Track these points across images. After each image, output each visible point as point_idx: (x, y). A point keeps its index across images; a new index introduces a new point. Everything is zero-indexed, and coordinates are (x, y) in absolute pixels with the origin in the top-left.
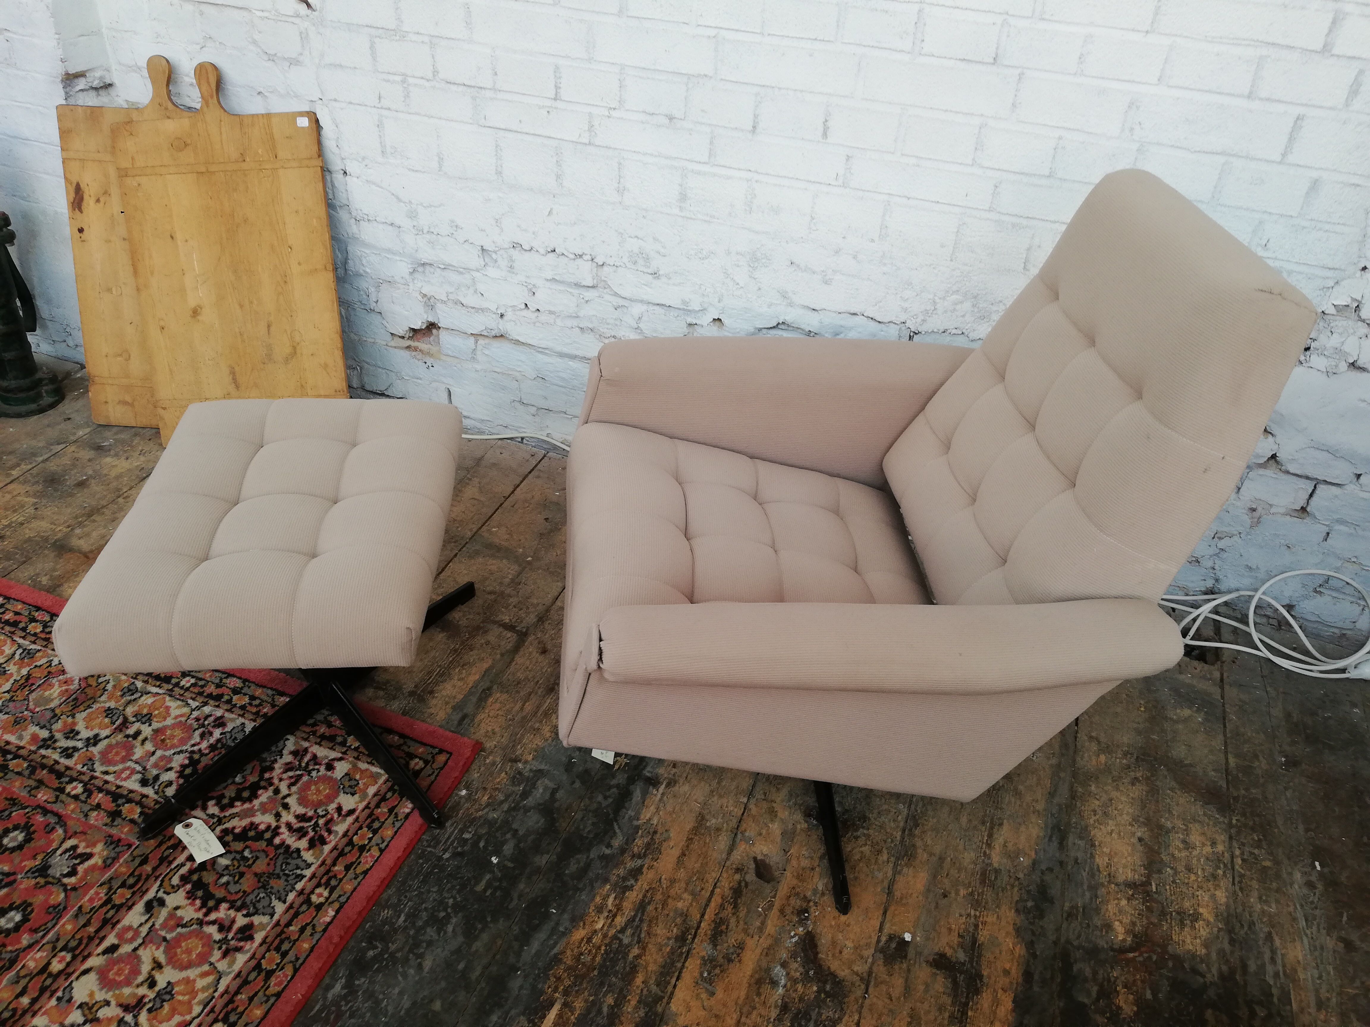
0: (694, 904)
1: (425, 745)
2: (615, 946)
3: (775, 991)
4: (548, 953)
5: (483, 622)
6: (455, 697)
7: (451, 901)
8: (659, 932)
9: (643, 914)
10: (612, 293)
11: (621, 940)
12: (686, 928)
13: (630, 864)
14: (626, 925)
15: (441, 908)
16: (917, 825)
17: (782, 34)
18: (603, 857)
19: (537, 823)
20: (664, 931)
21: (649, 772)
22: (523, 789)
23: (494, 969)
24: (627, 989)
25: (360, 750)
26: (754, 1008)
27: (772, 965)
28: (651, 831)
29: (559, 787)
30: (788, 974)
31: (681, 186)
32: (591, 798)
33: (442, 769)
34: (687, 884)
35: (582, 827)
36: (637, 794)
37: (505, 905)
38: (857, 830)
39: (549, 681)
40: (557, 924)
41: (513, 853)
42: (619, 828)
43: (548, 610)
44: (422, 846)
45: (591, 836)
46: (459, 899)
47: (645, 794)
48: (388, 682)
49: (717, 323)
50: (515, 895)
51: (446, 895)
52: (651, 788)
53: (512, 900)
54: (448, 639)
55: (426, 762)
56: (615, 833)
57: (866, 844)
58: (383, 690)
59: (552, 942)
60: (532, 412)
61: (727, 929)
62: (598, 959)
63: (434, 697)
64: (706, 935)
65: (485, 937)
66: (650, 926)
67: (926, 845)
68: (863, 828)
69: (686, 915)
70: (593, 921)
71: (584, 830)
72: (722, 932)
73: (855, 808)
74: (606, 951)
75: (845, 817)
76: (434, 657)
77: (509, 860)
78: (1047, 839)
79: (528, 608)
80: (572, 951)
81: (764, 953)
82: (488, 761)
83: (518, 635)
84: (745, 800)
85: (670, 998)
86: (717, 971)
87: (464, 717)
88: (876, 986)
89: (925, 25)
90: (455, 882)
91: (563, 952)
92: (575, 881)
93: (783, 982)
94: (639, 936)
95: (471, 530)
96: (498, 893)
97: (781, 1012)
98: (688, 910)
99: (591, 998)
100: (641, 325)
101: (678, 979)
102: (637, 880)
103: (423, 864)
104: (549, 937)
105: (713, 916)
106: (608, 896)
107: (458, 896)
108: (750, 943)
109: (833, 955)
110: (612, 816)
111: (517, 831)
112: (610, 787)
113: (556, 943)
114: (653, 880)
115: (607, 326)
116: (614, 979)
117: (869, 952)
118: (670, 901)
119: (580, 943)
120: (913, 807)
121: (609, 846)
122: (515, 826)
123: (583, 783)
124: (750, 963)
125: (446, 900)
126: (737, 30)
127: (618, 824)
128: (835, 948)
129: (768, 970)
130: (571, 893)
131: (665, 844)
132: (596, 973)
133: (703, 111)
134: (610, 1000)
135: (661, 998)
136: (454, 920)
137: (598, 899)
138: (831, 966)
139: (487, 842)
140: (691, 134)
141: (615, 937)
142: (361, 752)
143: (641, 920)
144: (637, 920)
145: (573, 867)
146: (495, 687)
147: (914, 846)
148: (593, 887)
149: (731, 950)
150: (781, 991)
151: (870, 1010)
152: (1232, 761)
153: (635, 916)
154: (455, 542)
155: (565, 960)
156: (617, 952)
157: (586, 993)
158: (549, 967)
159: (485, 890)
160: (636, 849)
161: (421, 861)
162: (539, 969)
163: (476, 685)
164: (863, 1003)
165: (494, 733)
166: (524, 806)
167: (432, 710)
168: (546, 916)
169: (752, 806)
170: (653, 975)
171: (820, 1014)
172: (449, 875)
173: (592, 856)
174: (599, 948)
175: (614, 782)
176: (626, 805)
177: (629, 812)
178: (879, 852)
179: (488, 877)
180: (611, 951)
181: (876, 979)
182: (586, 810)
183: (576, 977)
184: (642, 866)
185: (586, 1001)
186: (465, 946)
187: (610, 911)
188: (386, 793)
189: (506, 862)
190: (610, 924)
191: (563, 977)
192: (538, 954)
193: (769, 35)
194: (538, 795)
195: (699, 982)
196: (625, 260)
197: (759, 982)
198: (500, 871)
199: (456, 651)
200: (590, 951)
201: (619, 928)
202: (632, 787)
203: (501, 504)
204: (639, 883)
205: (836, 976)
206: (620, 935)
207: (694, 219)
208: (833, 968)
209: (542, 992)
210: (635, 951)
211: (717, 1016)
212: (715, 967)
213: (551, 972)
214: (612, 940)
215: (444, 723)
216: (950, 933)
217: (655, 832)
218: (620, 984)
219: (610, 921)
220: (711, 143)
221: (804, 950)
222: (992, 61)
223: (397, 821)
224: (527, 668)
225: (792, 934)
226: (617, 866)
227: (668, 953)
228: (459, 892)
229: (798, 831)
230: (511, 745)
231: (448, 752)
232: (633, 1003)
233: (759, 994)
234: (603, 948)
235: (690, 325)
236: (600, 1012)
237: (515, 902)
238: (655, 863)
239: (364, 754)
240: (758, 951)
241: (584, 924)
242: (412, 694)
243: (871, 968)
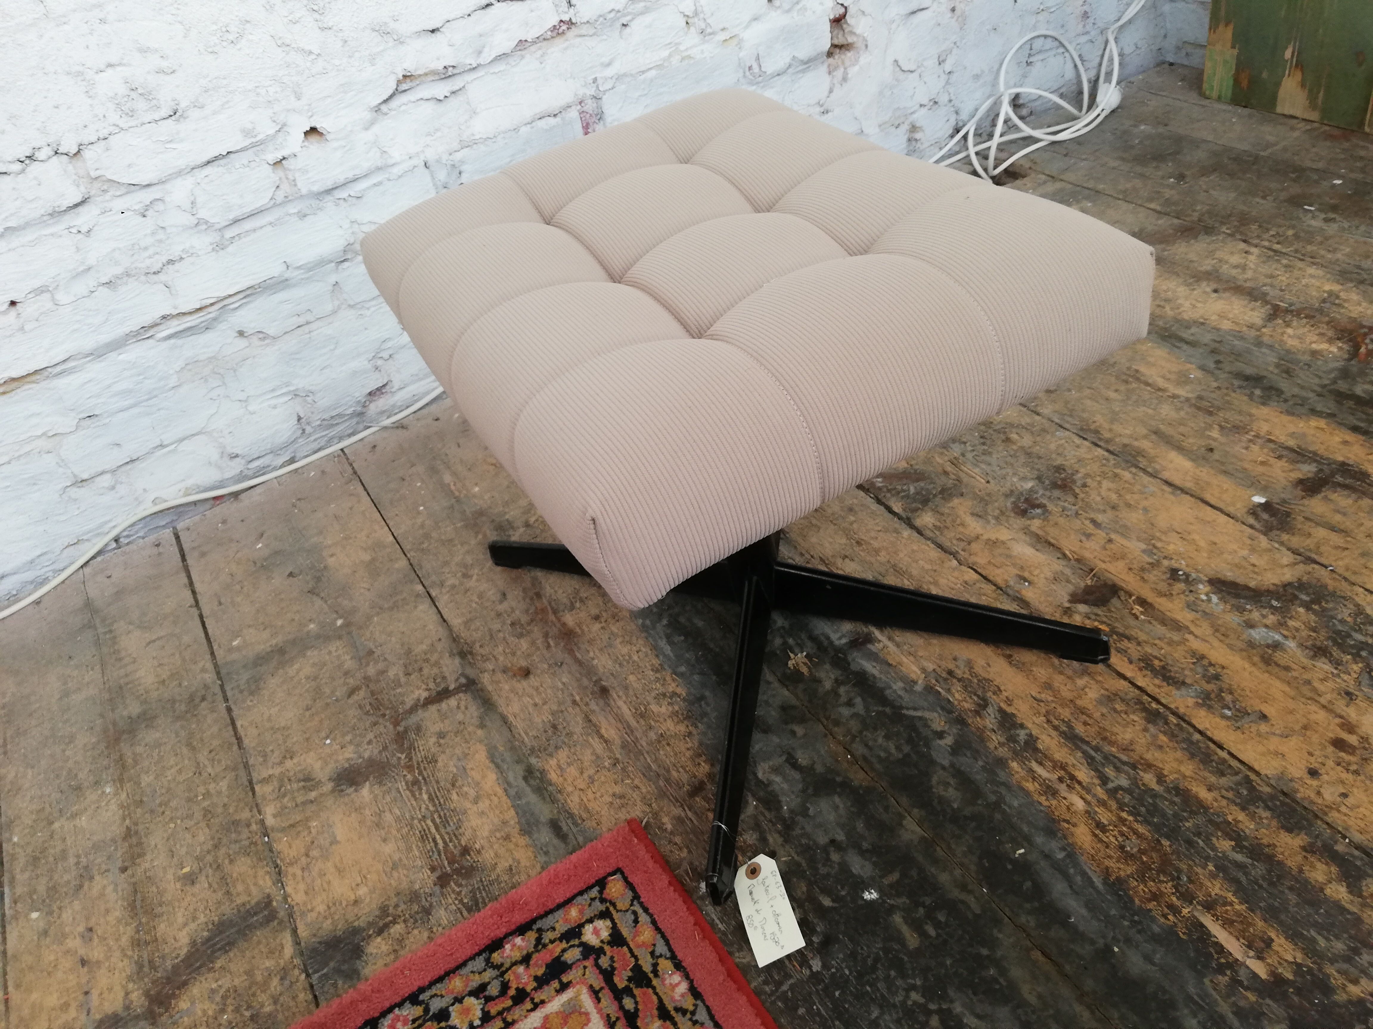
0: (1100, 678)
1: (568, 902)
2: (1127, 799)
3: (1288, 650)
4: (1098, 892)
5: (396, 724)
6: (505, 823)
7: (915, 996)
8: (1128, 736)
9: (1087, 743)
10: (123, 190)
11: (1120, 788)
12: (1136, 704)
13: (990, 720)
14: (1096, 770)
15: (922, 1018)
16: (1097, 432)
18: (956, 749)
19: (836, 808)
20: (1129, 730)
21: (840, 638)
22: (758, 800)
23: (1089, 984)
24: (1213, 814)
25: (493, 1012)
26: (1308, 682)
27: (1244, 636)
28: (944, 675)
29: (789, 754)
30: (1266, 626)
32: (837, 723)
33: (636, 897)
34: (1061, 673)
35: (883, 754)
36: (870, 667)
37: (970, 916)
38: (1074, 482)
39: (586, 687)
40: (1047, 857)
41: (875, 864)
42: (915, 709)
43: (455, 639)
44: (770, 995)
45: (907, 749)
46: (918, 982)
47: (874, 657)
48: (384, 910)
49: (314, 138)
50: (956, 894)
51: (898, 999)
52: (870, 646)
53: (963, 902)
54: (381, 783)
55: (605, 915)
56: (920, 718)
57: (1100, 483)
58: (394, 922)
59: (1079, 878)
60: (106, 484)
61: (1161, 660)
62: (1141, 829)
63: (479, 852)
64: (1159, 687)
65: (1016, 973)
66: (1112, 743)
67: (1131, 436)
68: (1073, 474)
69: (1116, 695)
70: (1068, 808)
71: (890, 754)
72: (1163, 668)
73: (1038, 470)
74: (1131, 814)
75: (1047, 482)
76: (398, 820)
77: (882, 877)
78: (1176, 349)
79: (427, 661)
80: (1110, 857)
81: (1222, 638)
82: (669, 827)
83: (465, 692)
84: (955, 562)
85: (1251, 769)
86: (1228, 698)
87: (555, 826)
88: (1321, 554)
90: (880, 974)
91: (1107, 872)
92: (980, 802)
93: (1278, 637)
94: (1124, 763)
95: (203, 670)
96: (941, 917)
97: (1326, 657)
98: (1107, 690)
99: (1211, 867)
100: (203, 214)
101: (1221, 747)
102: (1022, 726)
103: (809, 1011)
104: (1067, 878)
105: (1131, 667)
106: (1031, 771)
107: (911, 981)
108: (1195, 644)
109: (1256, 573)
110: (888, 710)
111: (833, 842)
112: (835, 692)
113: (1084, 874)
114: (1032, 707)
115: (146, 254)
116: (1187, 824)
117: (1263, 541)
118: (1079, 702)
119: (1101, 841)
120: (1067, 426)
121: (940, 735)
122: (822, 840)
123: (802, 720)
124: (1231, 658)
125: (910, 1003)
127: (908, 709)
128: (1245, 569)
129: (1251, 644)
130: (998, 816)
131: (978, 670)
132: (1165, 843)
134: (1225, 845)
135: (1247, 780)
136: (958, 1008)
137: (1030, 786)
138: (1272, 581)
139: (826, 891)
141: (1113, 793)
142: (500, 1013)
143: (1097, 749)
144: (1093, 753)
145: (952, 794)
146: (533, 761)
147: (1125, 446)
148: (1003, 784)
149: (1200, 670)
150: (1291, 644)
151: (1355, 573)
152: (1152, 206)
153: (1084, 752)
154: (203, 699)
155: (1122, 873)
156: (1140, 800)
157: (1199, 870)
158: (1125, 902)
159: (923, 934)
160: (966, 705)
161: (801, 1011)
162: (1123, 917)
163: (507, 785)
164: (1340, 575)
165: (622, 797)
166: (791, 811)
167: (503, 864)
168: (1024, 867)
169: (972, 559)
170: (1201, 774)
171: (1342, 621)
172: (860, 976)
173: (946, 763)
174: (1123, 821)
175: (828, 685)
176: (880, 685)
177: (895, 687)
178: (1116, 475)
179: (897, 919)
180: (1134, 807)
181: (1310, 550)
182: (854, 737)
183: (1161, 871)
184: (1001, 711)
185: (1213, 876)
186: (1020, 1011)
187: (1061, 780)
188: (622, 1007)
189: (886, 881)
190: (1083, 787)
191: (1154, 890)
192: (1091, 906)
194: (785, 786)
195: (1237, 725)
196: (114, 117)
197: (1267, 661)
198: (899, 895)
199: (415, 782)
200: (1122, 834)
201: (1097, 781)
202: (853, 667)
203: (201, 617)
204: (1030, 726)
205: (1290, 584)
206: (1111, 785)
208: (1276, 581)
209: (1171, 931)
210: (1149, 779)
211: (1305, 727)
212: (1220, 698)
213: (1137, 901)
214: (1115, 798)
215: (542, 859)
216: (1271, 466)
217: (950, 673)
218: (1200, 820)
219: (1077, 786)
221: (1237, 596)
223: (693, 1013)
224: (536, 705)
225: (1204, 597)
226: (982, 740)
227: (1170, 741)
228: (903, 974)
229: (1040, 533)
230: (661, 783)
231: (614, 873)
232: (1241, 816)
233: (1287, 669)
234: (1124, 815)
235: (278, 163)
236: (1240, 866)
237: (971, 900)
238: (1005, 694)
239: (508, 1009)
240: (1216, 643)
241: (1068, 822)
242: (443, 881)
243: (1289, 549)
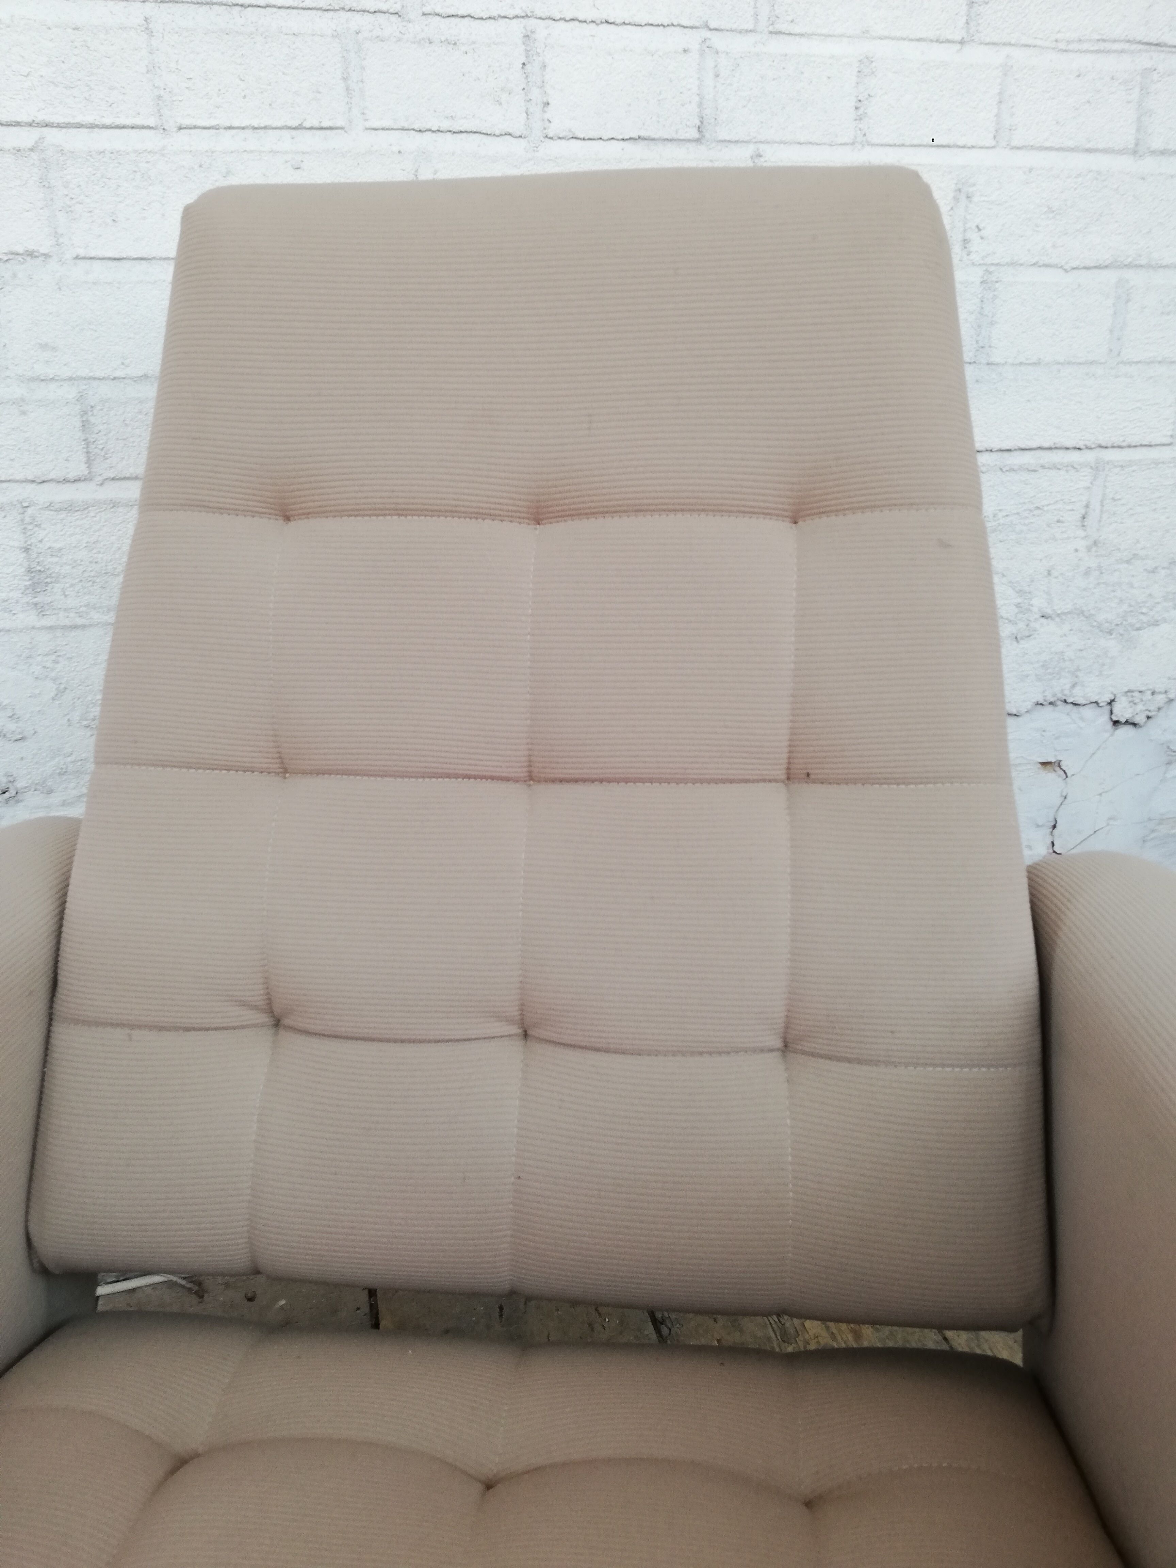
17: (213, 122)
31: (27, 550)
89: (544, 67)
126: (92, 126)
133: (44, 347)
140: (24, 413)
193: (180, 128)
207: (84, 627)
220: (85, 426)
222: (695, 134)
